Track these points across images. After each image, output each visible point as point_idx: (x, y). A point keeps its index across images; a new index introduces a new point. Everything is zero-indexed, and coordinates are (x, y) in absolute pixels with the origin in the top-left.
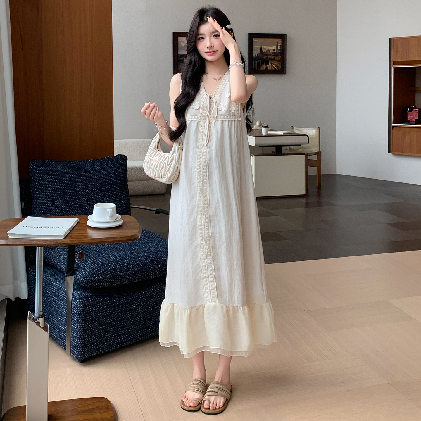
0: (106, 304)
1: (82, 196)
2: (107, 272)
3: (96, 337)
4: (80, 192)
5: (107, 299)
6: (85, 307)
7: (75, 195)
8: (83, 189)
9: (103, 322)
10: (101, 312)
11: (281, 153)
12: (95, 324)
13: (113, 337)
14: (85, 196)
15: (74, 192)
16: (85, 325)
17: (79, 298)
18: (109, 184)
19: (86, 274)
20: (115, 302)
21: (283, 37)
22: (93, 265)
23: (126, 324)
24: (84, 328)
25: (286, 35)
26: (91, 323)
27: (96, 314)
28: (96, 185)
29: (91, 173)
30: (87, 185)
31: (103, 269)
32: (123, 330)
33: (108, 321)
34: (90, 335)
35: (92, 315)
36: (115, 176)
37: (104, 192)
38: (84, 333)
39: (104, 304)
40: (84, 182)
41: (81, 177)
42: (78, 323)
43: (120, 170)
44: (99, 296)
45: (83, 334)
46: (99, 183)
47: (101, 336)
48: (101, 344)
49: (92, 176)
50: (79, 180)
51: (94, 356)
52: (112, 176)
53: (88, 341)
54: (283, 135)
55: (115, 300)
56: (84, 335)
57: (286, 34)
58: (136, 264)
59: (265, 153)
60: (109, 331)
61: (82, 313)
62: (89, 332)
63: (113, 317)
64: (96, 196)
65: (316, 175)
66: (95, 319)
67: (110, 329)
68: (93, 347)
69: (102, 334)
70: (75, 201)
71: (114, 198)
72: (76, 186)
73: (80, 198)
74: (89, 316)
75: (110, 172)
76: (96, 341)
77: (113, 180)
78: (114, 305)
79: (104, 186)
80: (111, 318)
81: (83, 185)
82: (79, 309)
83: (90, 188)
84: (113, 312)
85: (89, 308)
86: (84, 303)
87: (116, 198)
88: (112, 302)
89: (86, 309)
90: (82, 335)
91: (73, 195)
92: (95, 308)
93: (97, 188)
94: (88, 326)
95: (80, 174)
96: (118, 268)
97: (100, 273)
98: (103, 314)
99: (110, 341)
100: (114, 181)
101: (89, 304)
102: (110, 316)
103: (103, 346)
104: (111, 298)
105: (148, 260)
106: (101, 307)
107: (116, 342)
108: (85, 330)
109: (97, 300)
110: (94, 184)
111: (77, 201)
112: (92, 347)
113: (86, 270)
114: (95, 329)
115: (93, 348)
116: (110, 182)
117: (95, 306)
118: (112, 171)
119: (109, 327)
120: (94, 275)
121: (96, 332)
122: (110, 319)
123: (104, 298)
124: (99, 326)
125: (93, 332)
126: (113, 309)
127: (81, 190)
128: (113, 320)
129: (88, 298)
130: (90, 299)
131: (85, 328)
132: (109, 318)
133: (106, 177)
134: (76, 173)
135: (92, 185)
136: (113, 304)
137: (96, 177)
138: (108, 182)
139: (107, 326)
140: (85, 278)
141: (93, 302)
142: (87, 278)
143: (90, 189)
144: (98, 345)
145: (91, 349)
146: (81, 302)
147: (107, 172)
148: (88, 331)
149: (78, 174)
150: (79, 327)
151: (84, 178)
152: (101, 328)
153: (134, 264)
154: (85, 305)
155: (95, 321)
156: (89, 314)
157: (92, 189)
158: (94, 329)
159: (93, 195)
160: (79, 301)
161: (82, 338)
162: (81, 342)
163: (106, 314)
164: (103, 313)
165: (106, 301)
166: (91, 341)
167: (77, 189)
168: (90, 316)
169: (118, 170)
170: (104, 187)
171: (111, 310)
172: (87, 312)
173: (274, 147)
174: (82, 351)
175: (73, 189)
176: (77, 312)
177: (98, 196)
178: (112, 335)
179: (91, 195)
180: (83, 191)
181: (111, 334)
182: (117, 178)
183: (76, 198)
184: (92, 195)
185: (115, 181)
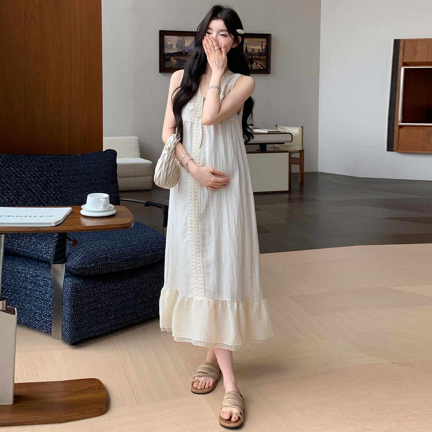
0: (97, 290)
1: (73, 189)
2: (98, 260)
3: (87, 321)
4: (70, 185)
5: (98, 286)
6: (76, 293)
7: (65, 188)
8: (73, 182)
9: (94, 307)
10: (92, 298)
11: (266, 151)
12: (86, 309)
13: (104, 321)
14: (75, 188)
15: (64, 185)
16: (77, 309)
17: (70, 284)
18: (99, 178)
19: (77, 262)
20: (106, 288)
21: (267, 37)
22: (85, 253)
23: (117, 309)
24: (75, 313)
26: (82, 308)
27: (87, 299)
28: (86, 179)
29: (81, 167)
30: (77, 179)
31: (94, 257)
32: (113, 315)
33: (99, 306)
34: (81, 319)
35: (83, 300)
36: (104, 170)
37: (94, 185)
38: (75, 317)
39: (95, 290)
40: (74, 176)
41: (71, 171)
42: (70, 308)
43: (110, 164)
44: (90, 282)
46: (89, 177)
47: (92, 320)
48: (92, 327)
49: (82, 170)
50: (69, 174)
51: (84, 338)
52: (101, 170)
53: (79, 324)
54: (267, 133)
55: (105, 286)
56: (75, 319)
57: (271, 34)
58: (127, 253)
59: (250, 150)
60: (100, 316)
61: (73, 298)
62: (80, 316)
63: (104, 302)
64: (86, 189)
65: (299, 173)
66: (86, 304)
67: (101, 314)
68: (84, 330)
69: (93, 318)
70: (65, 194)
71: (104, 191)
72: (66, 179)
73: (70, 190)
74: (80, 301)
75: (99, 166)
76: (87, 325)
77: (103, 174)
78: (105, 291)
79: (94, 179)
80: (102, 303)
81: (73, 179)
82: (70, 295)
83: (80, 181)
84: (104, 298)
85: (80, 293)
86: (76, 289)
87: (106, 190)
88: (103, 288)
89: (77, 294)
90: (73, 319)
91: (63, 188)
92: (86, 294)
93: (87, 182)
94: (80, 311)
95: (70, 168)
96: (109, 256)
97: (91, 261)
98: (94, 299)
99: (100, 325)
101: (81, 289)
102: (101, 301)
103: (93, 329)
104: (102, 285)
105: (138, 249)
106: (92, 292)
107: (107, 326)
108: (76, 314)
109: (88, 286)
110: (84, 178)
111: (67, 194)
112: (83, 331)
113: (77, 258)
114: (86, 313)
115: (84, 332)
116: (100, 176)
117: (87, 292)
118: (102, 165)
119: (99, 312)
120: (86, 262)
121: (87, 316)
123: (95, 284)
124: (90, 311)
125: (84, 316)
126: (104, 295)
127: (71, 183)
128: (104, 305)
129: (79, 284)
130: (81, 285)
131: (77, 312)
132: (99, 303)
133: (96, 171)
134: (66, 167)
135: (82, 178)
136: (103, 290)
137: (87, 171)
138: (98, 176)
140: (76, 265)
141: (85, 288)
142: (78, 265)
143: (80, 183)
144: (88, 328)
145: (82, 332)
146: (72, 288)
147: (97, 166)
148: (79, 316)
149: (69, 168)
150: (71, 312)
151: (74, 172)
152: (92, 313)
153: (124, 253)
154: (76, 290)
155: (86, 306)
156: (80, 299)
157: (82, 182)
158: (85, 314)
159: (83, 188)
160: (70, 287)
161: (73, 322)
162: (72, 325)
163: (97, 299)
164: (93, 298)
165: (97, 287)
166: (82, 325)
167: (67, 182)
168: (81, 301)
169: (108, 164)
170: (94, 181)
171: (102, 295)
172: (79, 297)
173: (259, 145)
174: (73, 334)
175: (63, 182)
176: (69, 297)
177: (88, 188)
178: (103, 319)
179: (81, 188)
180: (74, 184)
181: (102, 318)
182: (107, 172)
183: (66, 191)
184: (82, 188)
185: (105, 175)
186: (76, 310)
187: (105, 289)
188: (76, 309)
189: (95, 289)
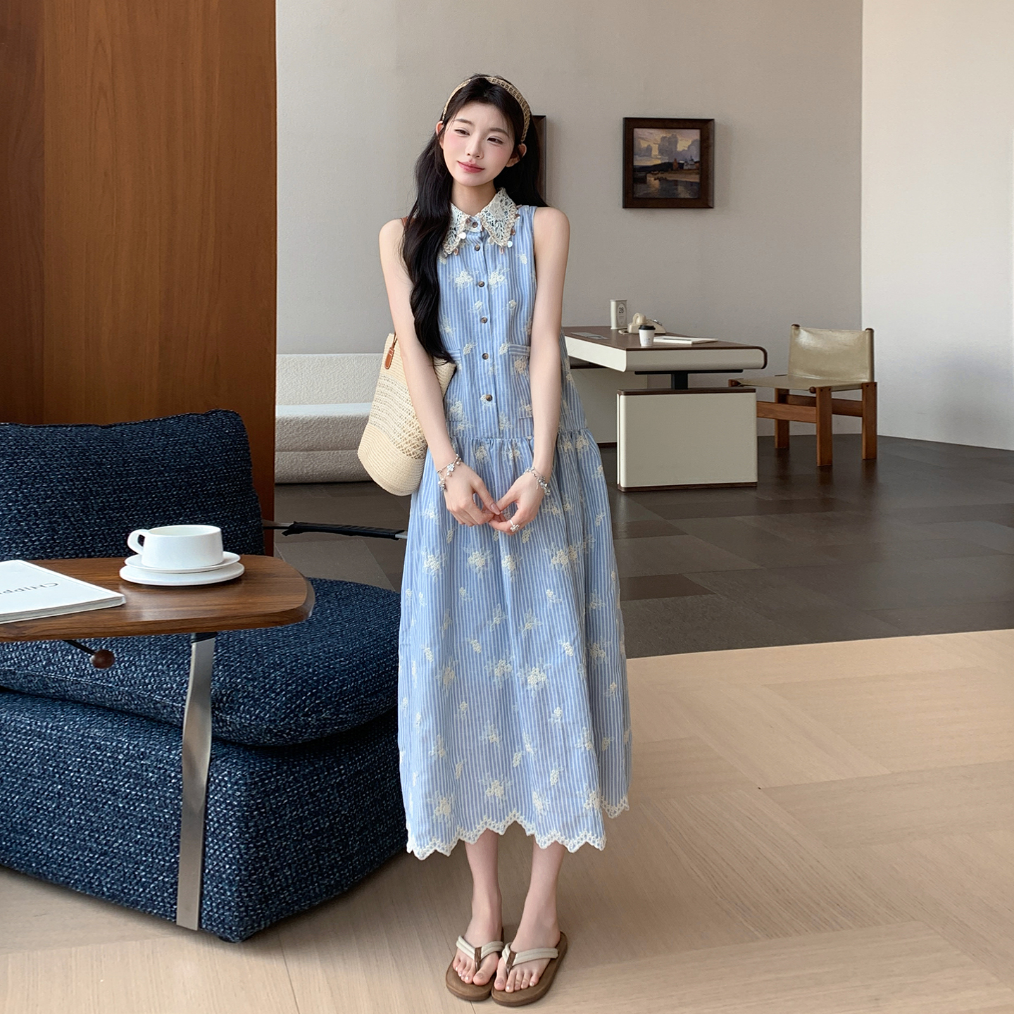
0: (320, 781)
1: (138, 511)
3: (293, 870)
4: (130, 500)
5: (321, 768)
6: (264, 797)
7: (117, 508)
8: (139, 492)
9: (311, 828)
10: (308, 804)
11: (686, 387)
12: (289, 838)
13: (337, 862)
14: (146, 509)
15: (114, 501)
16: (265, 844)
17: (243, 775)
18: (212, 478)
20: (343, 771)
24: (261, 854)
25: (714, 123)
26: (280, 838)
27: (294, 810)
28: (175, 481)
29: (157, 454)
30: (150, 482)
33: (325, 824)
34: (277, 870)
35: (283, 815)
36: (225, 459)
37: (200, 498)
38: (261, 867)
39: (316, 780)
40: (140, 475)
41: (131, 462)
42: (242, 844)
45: (256, 869)
46: (185, 478)
47: (306, 867)
48: (305, 887)
49: (163, 460)
50: (124, 470)
51: (282, 919)
52: (216, 460)
53: (270, 885)
54: (691, 346)
56: (260, 873)
57: (713, 120)
59: (653, 387)
60: (327, 850)
61: (256, 813)
62: (273, 862)
63: (339, 812)
64: (178, 509)
66: (290, 826)
67: (329, 845)
68: (285, 898)
69: (307, 861)
70: (120, 524)
71: (228, 513)
72: (117, 485)
73: (132, 515)
74: (275, 819)
76: (292, 883)
77: (221, 470)
78: (340, 780)
79: (198, 483)
80: (333, 814)
81: (139, 483)
83: (158, 489)
84: (338, 799)
85: (276, 798)
86: (262, 786)
87: (232, 512)
88: (335, 773)
89: (267, 801)
90: (254, 874)
91: (111, 509)
92: (290, 796)
93: (179, 490)
94: (273, 846)
95: (127, 456)
98: (312, 808)
99: (328, 876)
100: (224, 473)
101: (277, 786)
102: (331, 810)
103: (309, 892)
106: (306, 789)
107: (345, 874)
108: (265, 858)
109: (296, 772)
110: (171, 479)
111: (125, 523)
112: (280, 901)
114: (290, 850)
115: (283, 903)
116: (214, 474)
117: (293, 791)
119: (326, 840)
121: (293, 858)
122: (329, 818)
123: (313, 766)
124: (300, 842)
125: (286, 858)
126: (338, 792)
127: (132, 496)
128: (338, 819)
129: (271, 772)
130: (277, 774)
131: (265, 851)
132: (326, 817)
133: (202, 462)
134: (112, 454)
135: (164, 481)
136: (336, 778)
137: (175, 462)
138: (210, 475)
139: (323, 839)
141: (287, 782)
143: (159, 493)
144: (296, 892)
145: (278, 905)
146: (252, 784)
148: (270, 860)
149: (121, 456)
150: (246, 853)
151: (139, 466)
152: (306, 846)
154: (264, 791)
155: (290, 830)
156: (274, 813)
157: (164, 492)
158: (287, 852)
159: (170, 507)
160: (245, 784)
162: (251, 891)
163: (320, 806)
164: (310, 806)
165: (320, 774)
166: (278, 886)
167: (120, 492)
168: (277, 818)
170: (199, 488)
171: (332, 794)
172: (271, 809)
173: (670, 375)
174: (252, 913)
175: (109, 493)
177: (183, 508)
178: (335, 859)
179: (164, 508)
180: (141, 498)
181: (333, 857)
182: (233, 464)
183: (121, 516)
184: (167, 506)
185: (228, 472)
186: (263, 845)
187: (342, 775)
188: (264, 842)
189: (315, 778)
